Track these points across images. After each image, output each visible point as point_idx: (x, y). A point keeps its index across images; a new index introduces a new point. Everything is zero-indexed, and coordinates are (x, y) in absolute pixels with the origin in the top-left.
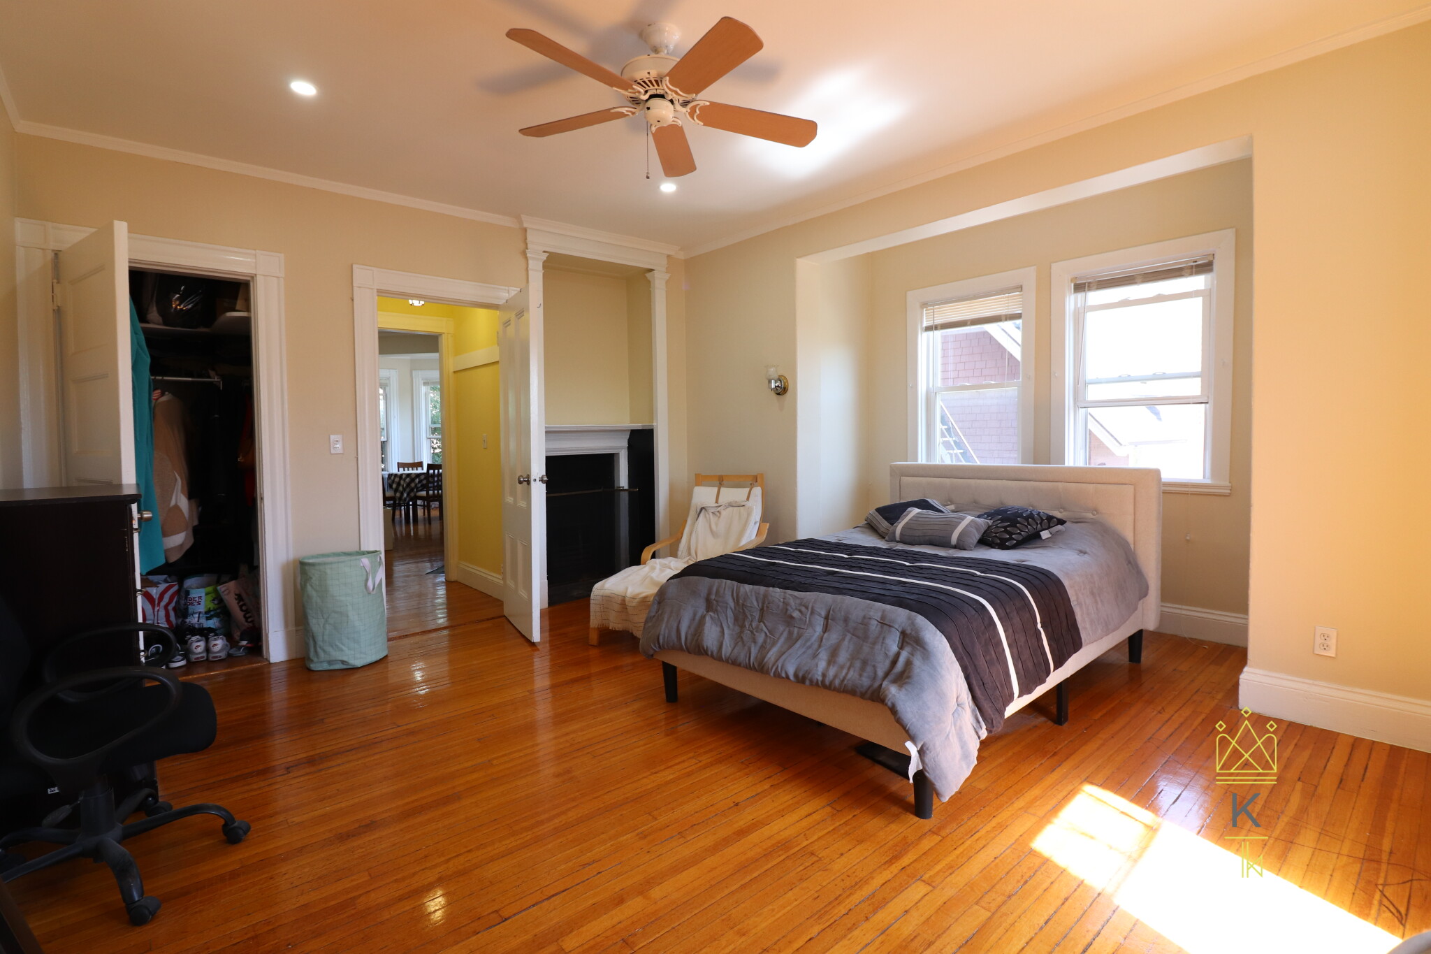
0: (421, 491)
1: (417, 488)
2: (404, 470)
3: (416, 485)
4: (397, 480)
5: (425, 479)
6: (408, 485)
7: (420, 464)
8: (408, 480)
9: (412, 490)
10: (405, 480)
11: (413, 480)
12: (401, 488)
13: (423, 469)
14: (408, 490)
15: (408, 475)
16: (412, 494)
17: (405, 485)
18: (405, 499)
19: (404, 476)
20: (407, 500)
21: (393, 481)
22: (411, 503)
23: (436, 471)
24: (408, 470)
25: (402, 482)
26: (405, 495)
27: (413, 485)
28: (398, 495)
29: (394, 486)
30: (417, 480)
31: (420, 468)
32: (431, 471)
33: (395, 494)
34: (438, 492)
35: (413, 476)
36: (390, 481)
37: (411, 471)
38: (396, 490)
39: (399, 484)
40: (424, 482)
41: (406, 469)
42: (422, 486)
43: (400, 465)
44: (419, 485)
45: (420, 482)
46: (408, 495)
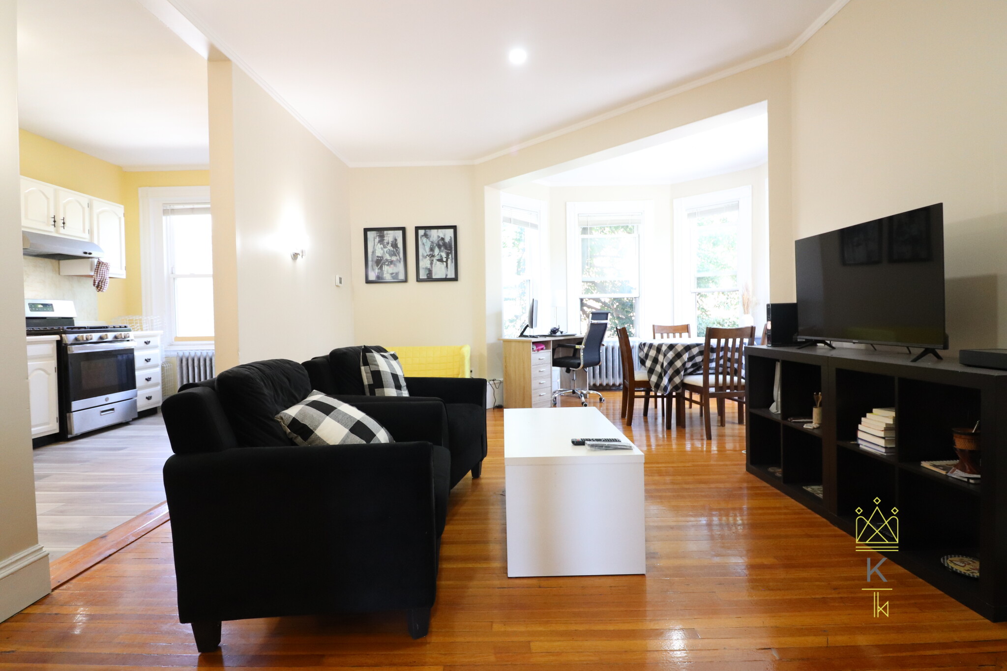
0: (691, 374)
1: (686, 370)
2: (662, 337)
3: (684, 364)
4: (653, 353)
5: (701, 353)
6: (671, 363)
7: (686, 329)
8: (671, 355)
9: (677, 372)
10: (665, 355)
11: (679, 356)
12: (658, 368)
13: (689, 337)
14: (670, 372)
15: (671, 347)
16: (677, 380)
17: (665, 364)
18: (665, 388)
19: (664, 348)
20: (669, 388)
21: (647, 356)
22: (674, 394)
23: (723, 341)
24: (674, 337)
25: (661, 358)
26: (665, 381)
27: (678, 364)
28: (654, 379)
29: (648, 363)
30: (686, 356)
31: (685, 335)
32: (714, 342)
33: (650, 377)
34: (732, 379)
35: (679, 349)
36: (642, 355)
37: (671, 340)
38: (651, 371)
39: (655, 361)
40: (699, 359)
41: (665, 335)
42: (693, 366)
43: (656, 329)
44: (689, 365)
45: (691, 359)
46: (670, 380)
